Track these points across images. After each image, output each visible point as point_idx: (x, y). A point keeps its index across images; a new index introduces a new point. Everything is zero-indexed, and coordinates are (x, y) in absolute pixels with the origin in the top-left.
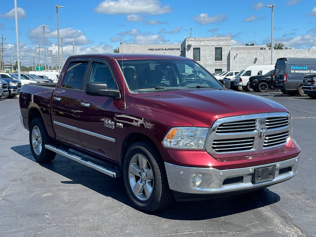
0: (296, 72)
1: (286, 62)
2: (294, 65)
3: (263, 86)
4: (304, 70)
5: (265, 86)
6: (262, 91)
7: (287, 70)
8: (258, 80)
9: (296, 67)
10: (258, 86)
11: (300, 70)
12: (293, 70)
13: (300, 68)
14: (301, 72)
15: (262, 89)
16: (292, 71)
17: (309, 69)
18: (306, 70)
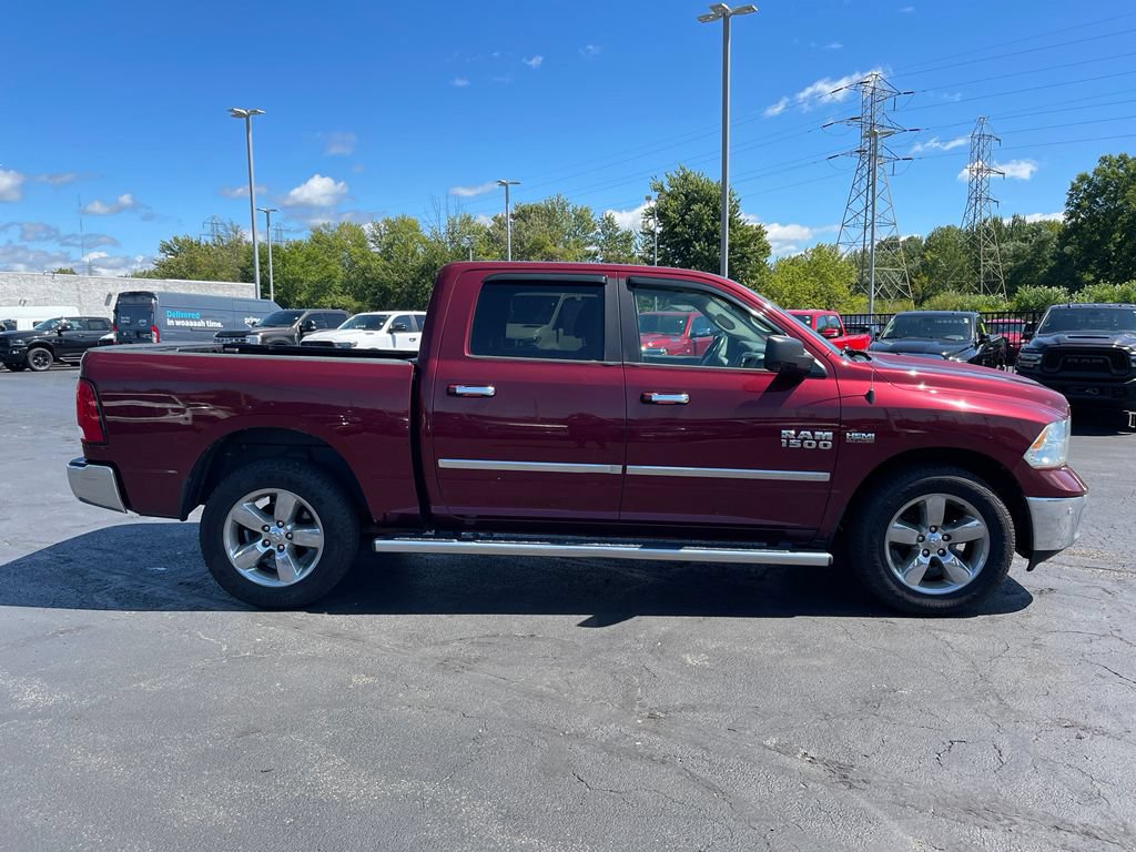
0: (178, 323)
1: (153, 301)
2: (173, 309)
3: (38, 355)
4: (193, 320)
5: (44, 355)
6: (38, 368)
7: (157, 321)
8: (27, 343)
9: (178, 314)
10: (27, 358)
11: (184, 319)
12: (171, 319)
13: (186, 315)
14: (187, 324)
15: (37, 364)
16: (170, 323)
17: (204, 318)
18: (197, 320)
